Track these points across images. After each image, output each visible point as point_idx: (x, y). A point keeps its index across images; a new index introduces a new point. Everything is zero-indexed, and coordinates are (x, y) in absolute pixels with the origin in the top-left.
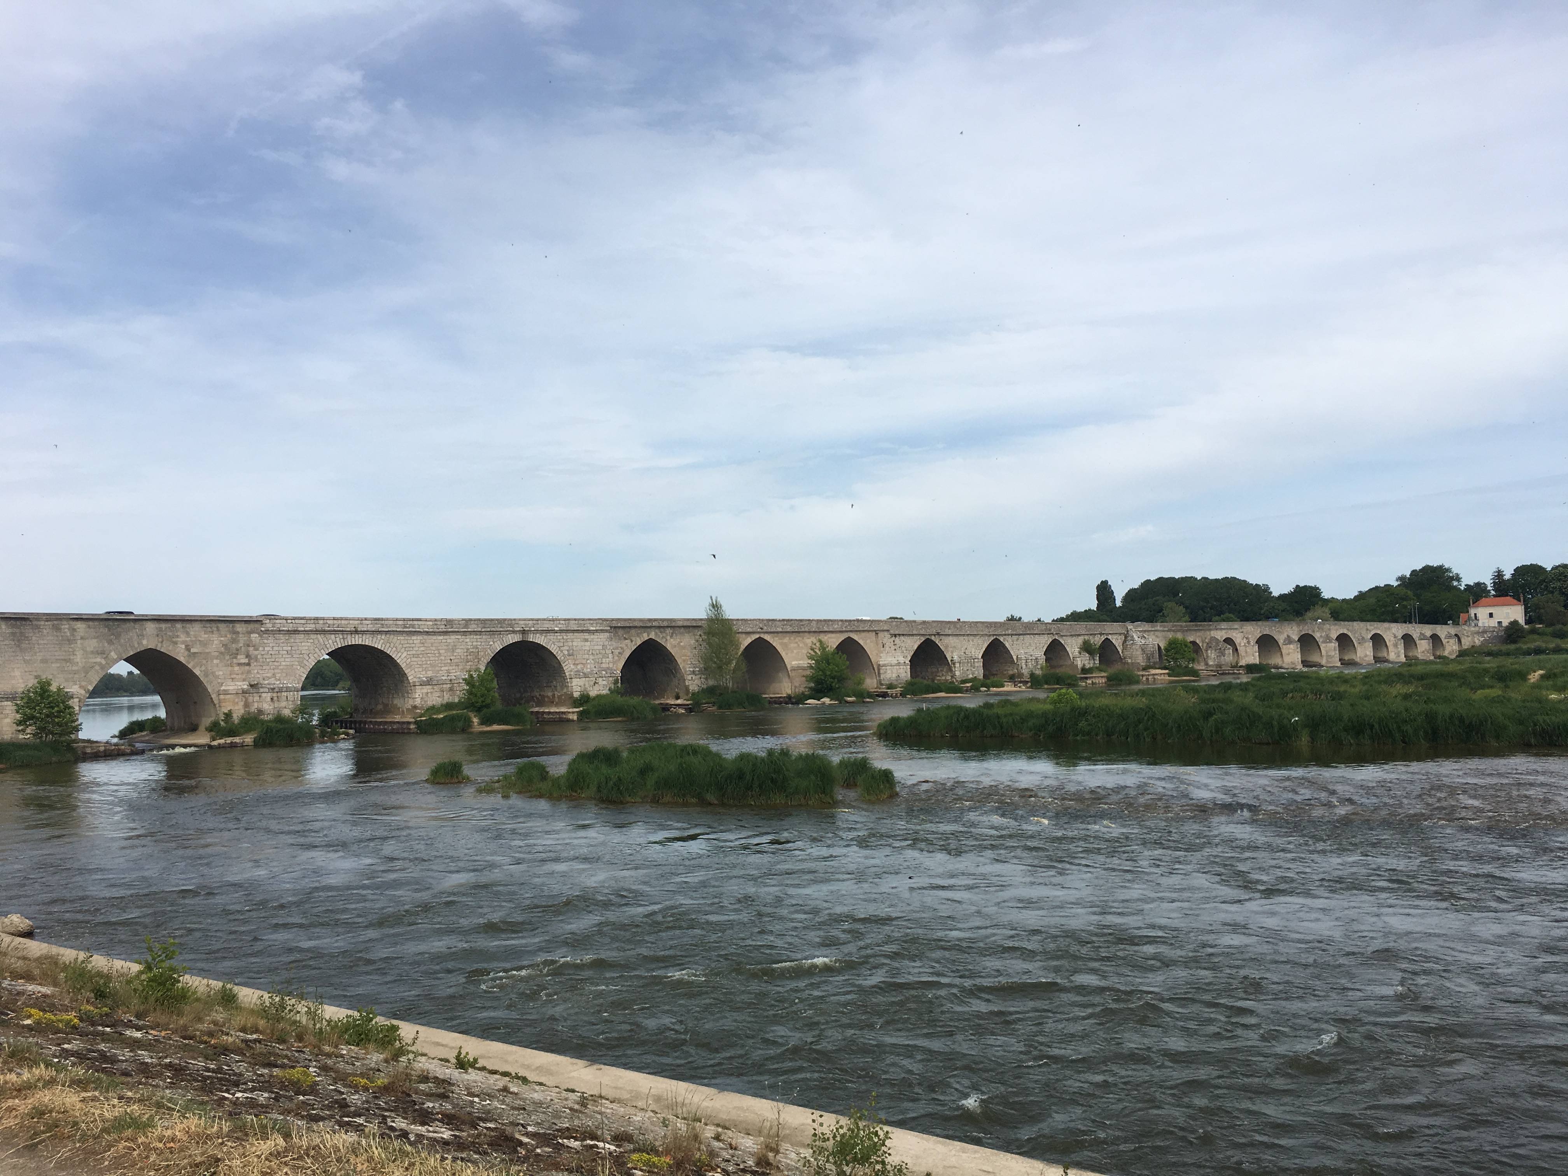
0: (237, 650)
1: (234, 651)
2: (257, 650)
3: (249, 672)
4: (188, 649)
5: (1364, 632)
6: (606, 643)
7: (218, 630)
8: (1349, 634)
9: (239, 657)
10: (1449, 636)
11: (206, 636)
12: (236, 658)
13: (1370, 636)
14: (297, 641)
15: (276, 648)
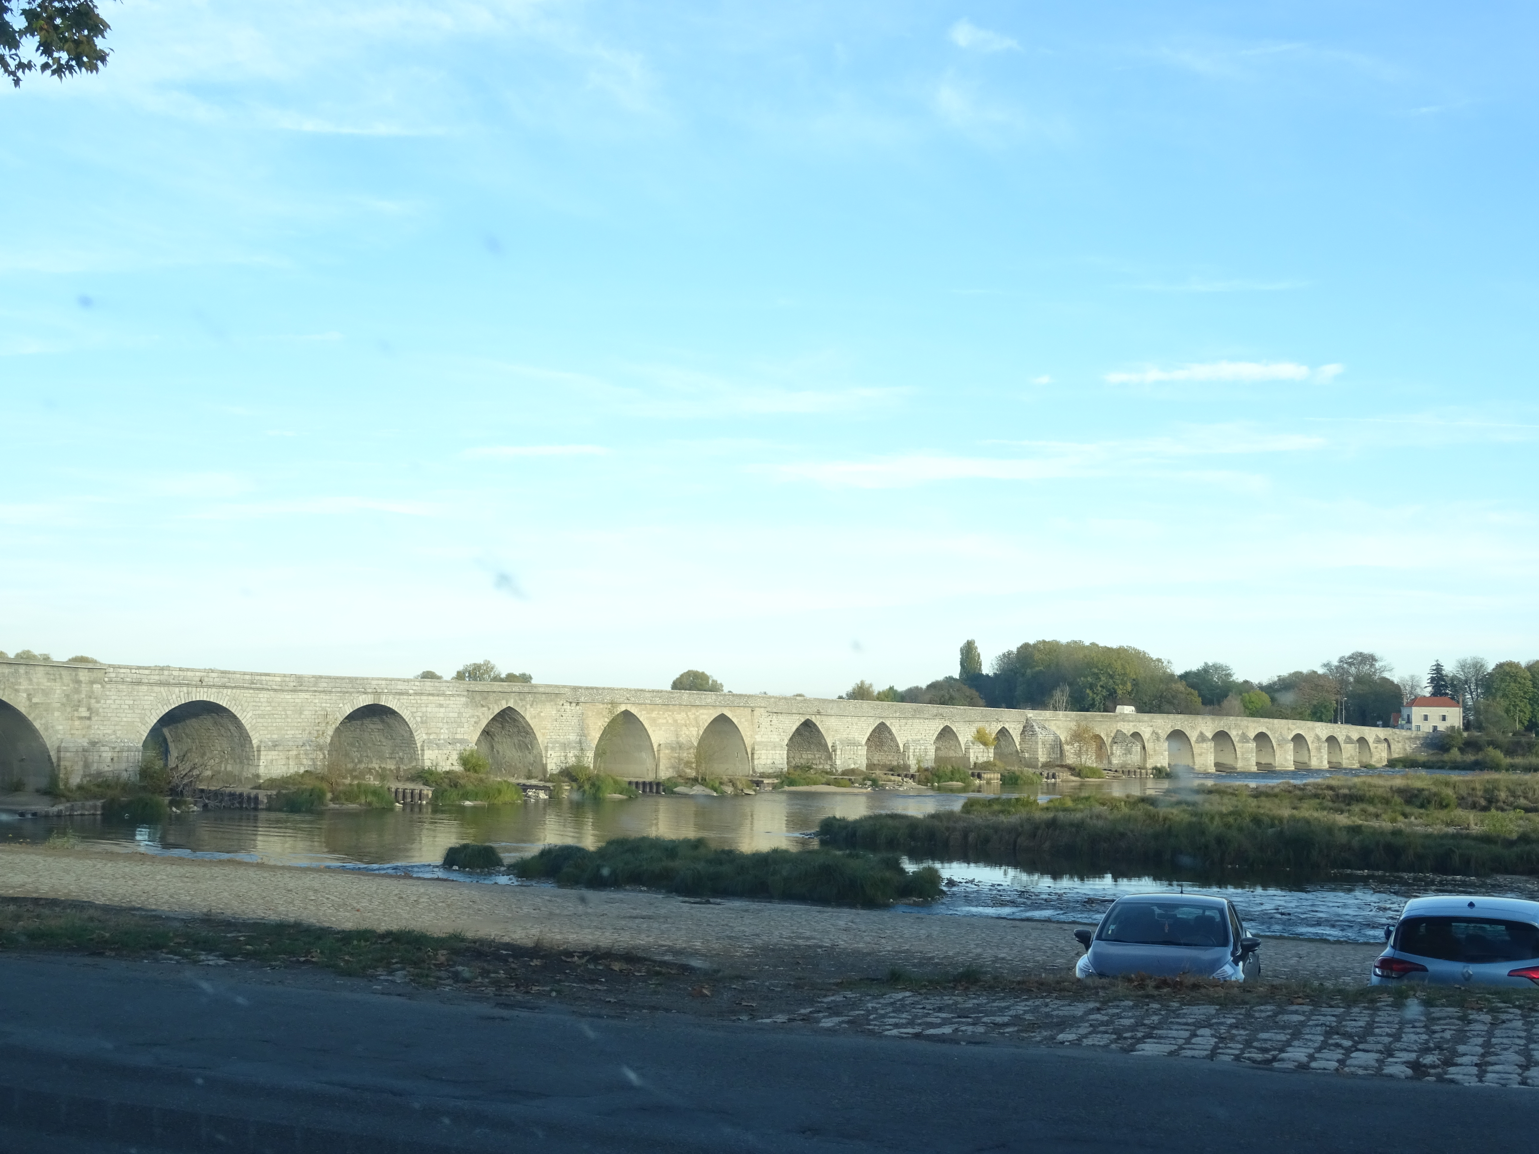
0: (79, 701)
1: (76, 703)
2: (98, 702)
3: (89, 727)
4: (29, 697)
5: (1285, 732)
6: (462, 710)
7: (61, 678)
8: (1269, 733)
9: (80, 709)
10: (1378, 741)
11: (49, 684)
12: (77, 710)
13: (1290, 737)
14: (141, 694)
15: (118, 702)
